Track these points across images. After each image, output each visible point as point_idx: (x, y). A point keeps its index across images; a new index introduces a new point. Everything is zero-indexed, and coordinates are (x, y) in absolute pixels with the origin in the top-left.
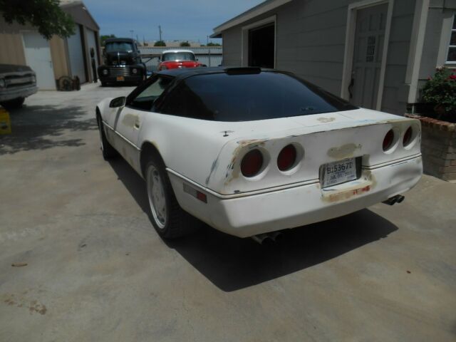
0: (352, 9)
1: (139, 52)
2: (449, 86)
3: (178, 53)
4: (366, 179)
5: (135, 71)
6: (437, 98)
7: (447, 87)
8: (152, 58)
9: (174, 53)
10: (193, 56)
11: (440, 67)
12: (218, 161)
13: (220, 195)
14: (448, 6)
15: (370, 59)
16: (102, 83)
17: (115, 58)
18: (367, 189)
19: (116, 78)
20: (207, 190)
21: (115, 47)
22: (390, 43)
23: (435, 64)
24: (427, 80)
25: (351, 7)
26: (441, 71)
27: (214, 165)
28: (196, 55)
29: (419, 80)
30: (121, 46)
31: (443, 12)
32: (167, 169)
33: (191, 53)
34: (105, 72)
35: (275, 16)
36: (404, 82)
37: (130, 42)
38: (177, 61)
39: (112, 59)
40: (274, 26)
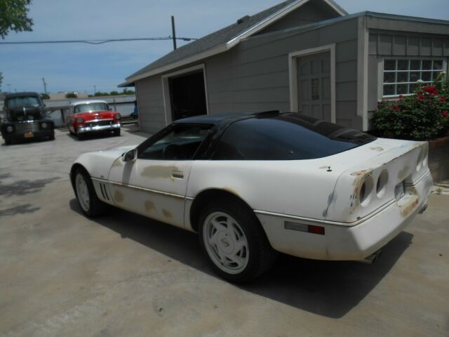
0: (293, 57)
1: (45, 105)
2: (395, 115)
3: (90, 105)
4: (410, 194)
5: (44, 125)
6: (387, 125)
7: (393, 115)
8: (53, 111)
9: (85, 105)
10: (107, 106)
11: (380, 101)
12: (335, 194)
13: (345, 224)
14: (380, 53)
15: (316, 97)
16: (6, 141)
17: (21, 113)
18: (417, 202)
19: (23, 135)
20: (326, 222)
21: (18, 102)
22: (337, 84)
23: (376, 98)
24: (374, 112)
25: (291, 55)
26: (381, 103)
27: (332, 198)
28: (110, 104)
29: (369, 112)
30: (25, 101)
31: (377, 58)
32: (255, 211)
33: (104, 104)
34: (10, 129)
35: (203, 65)
36: (356, 114)
37: (34, 96)
38: (91, 112)
39: (15, 116)
40: (202, 73)
